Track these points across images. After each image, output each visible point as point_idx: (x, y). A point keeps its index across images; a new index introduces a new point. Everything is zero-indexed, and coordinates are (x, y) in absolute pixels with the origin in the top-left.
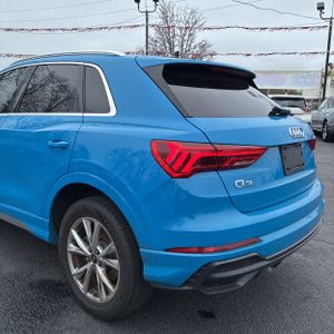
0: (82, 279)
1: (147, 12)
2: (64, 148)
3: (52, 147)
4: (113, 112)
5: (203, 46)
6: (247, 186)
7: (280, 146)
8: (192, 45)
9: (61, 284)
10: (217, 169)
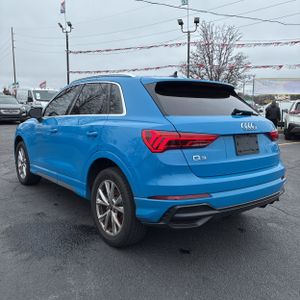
0: (104, 222)
1: (189, 32)
2: (95, 136)
3: (89, 136)
4: (125, 113)
5: (239, 59)
6: (202, 160)
7: (234, 135)
8: (229, 58)
9: (93, 228)
10: (181, 148)
